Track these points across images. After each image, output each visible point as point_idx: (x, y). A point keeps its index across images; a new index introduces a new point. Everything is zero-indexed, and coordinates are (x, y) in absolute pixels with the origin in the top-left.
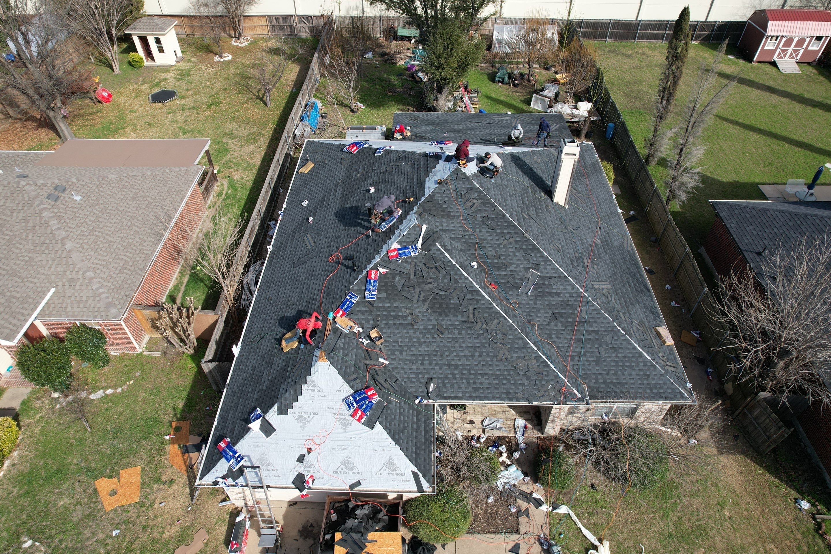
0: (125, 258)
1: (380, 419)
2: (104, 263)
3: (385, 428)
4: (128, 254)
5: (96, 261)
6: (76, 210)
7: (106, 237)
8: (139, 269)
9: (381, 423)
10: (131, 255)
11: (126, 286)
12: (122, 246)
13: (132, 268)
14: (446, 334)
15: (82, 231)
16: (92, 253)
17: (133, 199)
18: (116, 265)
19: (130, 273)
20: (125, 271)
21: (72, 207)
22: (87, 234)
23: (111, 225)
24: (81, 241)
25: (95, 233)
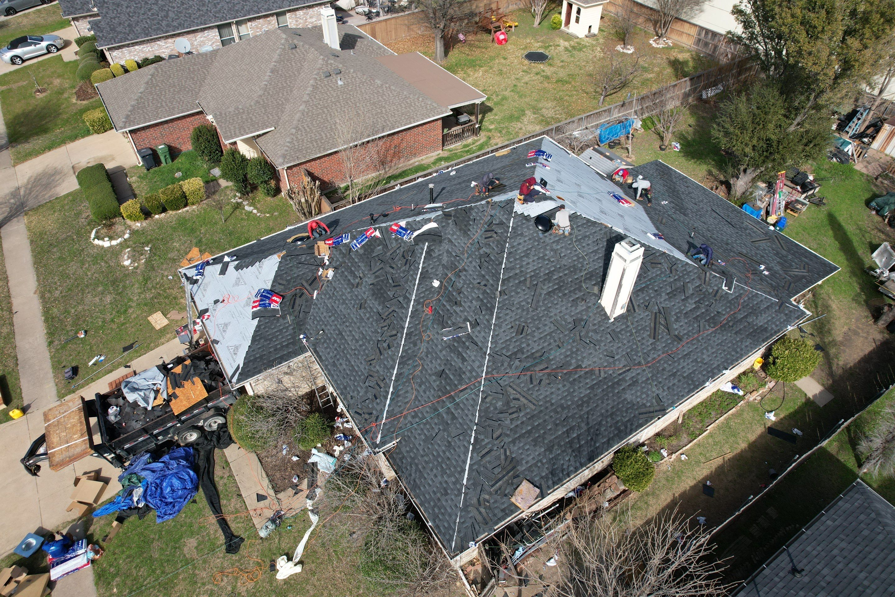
0: (324, 135)
1: (262, 319)
2: (308, 130)
3: (258, 326)
4: (328, 134)
5: (305, 126)
6: (330, 89)
7: (329, 116)
8: (324, 148)
9: (259, 321)
10: (329, 136)
11: (304, 152)
12: (331, 127)
13: (320, 144)
14: (361, 312)
15: (319, 104)
16: (309, 120)
17: (374, 103)
18: (313, 136)
19: (316, 146)
20: (315, 144)
21: (331, 87)
22: (319, 107)
23: (339, 110)
24: (311, 109)
25: (325, 110)
